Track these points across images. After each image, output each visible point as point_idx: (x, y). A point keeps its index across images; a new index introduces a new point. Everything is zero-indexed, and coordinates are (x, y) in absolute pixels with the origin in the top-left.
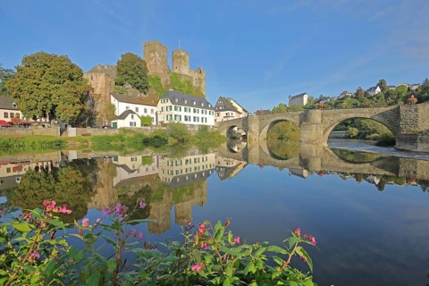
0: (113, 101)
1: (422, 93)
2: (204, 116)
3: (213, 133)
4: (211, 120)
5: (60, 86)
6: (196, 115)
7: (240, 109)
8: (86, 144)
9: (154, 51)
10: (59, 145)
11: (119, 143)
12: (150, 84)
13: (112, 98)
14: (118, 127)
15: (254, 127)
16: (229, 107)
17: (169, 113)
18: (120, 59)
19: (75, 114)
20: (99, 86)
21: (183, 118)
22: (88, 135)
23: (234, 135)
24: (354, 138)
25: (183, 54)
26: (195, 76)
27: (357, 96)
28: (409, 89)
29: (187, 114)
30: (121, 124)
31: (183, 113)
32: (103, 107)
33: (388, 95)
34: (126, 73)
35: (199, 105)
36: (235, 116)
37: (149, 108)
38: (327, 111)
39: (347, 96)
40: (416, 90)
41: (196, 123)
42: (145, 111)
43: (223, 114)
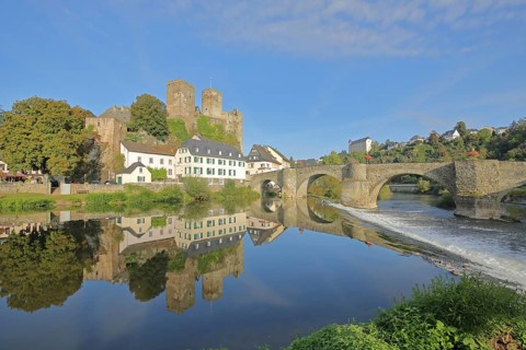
0: (123, 150)
1: (510, 138)
2: (232, 168)
3: (242, 189)
4: (240, 172)
5: (54, 135)
6: (222, 167)
7: (279, 159)
8: (78, 204)
9: (178, 91)
10: (44, 206)
11: (120, 202)
12: (170, 129)
13: (122, 147)
14: (123, 183)
15: (290, 182)
16: (264, 156)
17: (188, 165)
18: (135, 101)
19: (70, 167)
20: (107, 133)
21: (205, 171)
22: (85, 192)
23: (271, 191)
24: (425, 193)
25: (214, 94)
26: (230, 118)
27: (430, 141)
28: (494, 134)
29: (211, 166)
30: (127, 178)
31: (205, 166)
32: (111, 157)
33: (467, 140)
34: (141, 117)
35: (225, 156)
36: (272, 167)
37: (166, 158)
38: (372, 166)
39: (418, 142)
40: (504, 134)
41: (222, 177)
42: (162, 162)
43: (257, 165)
